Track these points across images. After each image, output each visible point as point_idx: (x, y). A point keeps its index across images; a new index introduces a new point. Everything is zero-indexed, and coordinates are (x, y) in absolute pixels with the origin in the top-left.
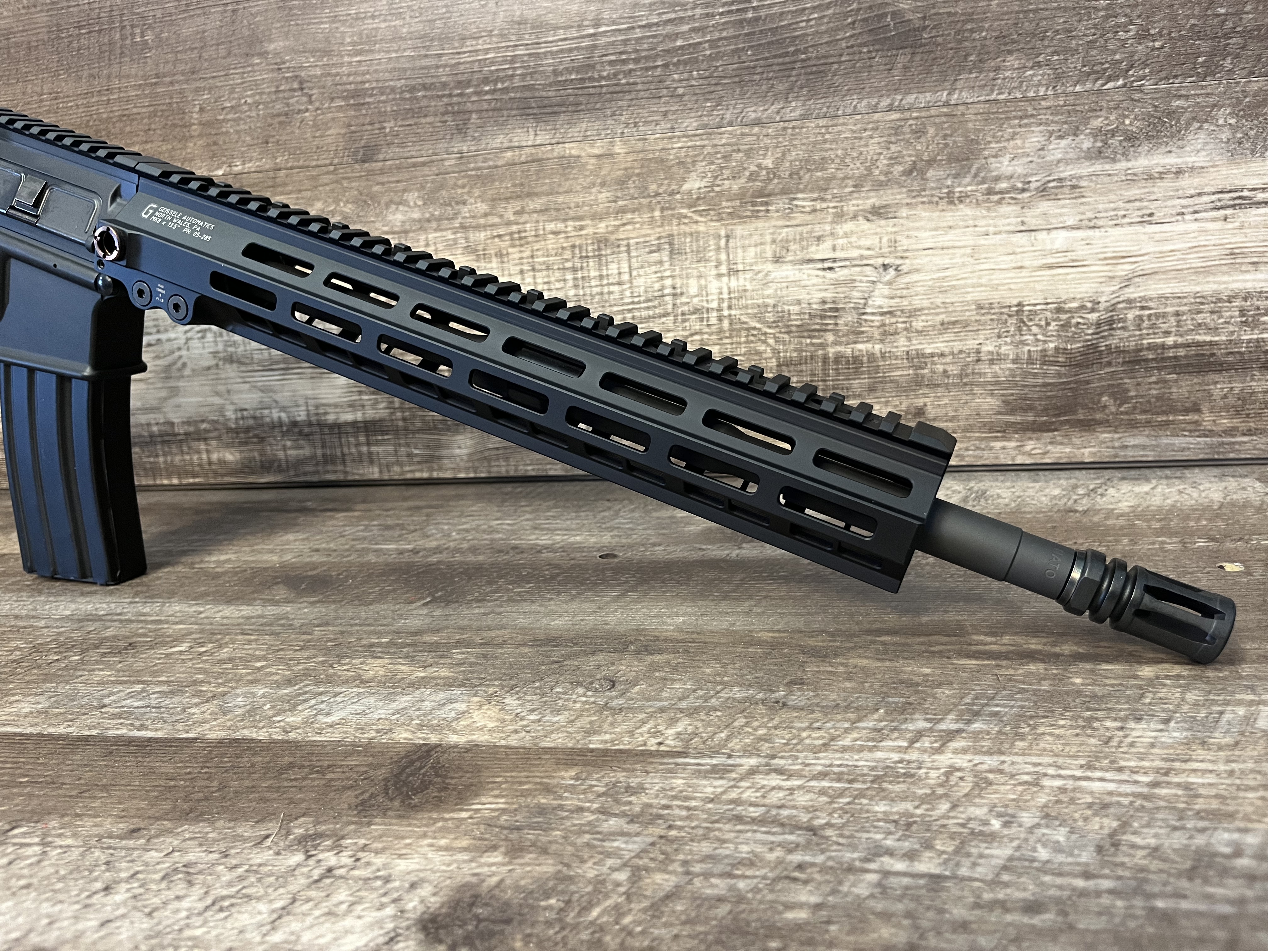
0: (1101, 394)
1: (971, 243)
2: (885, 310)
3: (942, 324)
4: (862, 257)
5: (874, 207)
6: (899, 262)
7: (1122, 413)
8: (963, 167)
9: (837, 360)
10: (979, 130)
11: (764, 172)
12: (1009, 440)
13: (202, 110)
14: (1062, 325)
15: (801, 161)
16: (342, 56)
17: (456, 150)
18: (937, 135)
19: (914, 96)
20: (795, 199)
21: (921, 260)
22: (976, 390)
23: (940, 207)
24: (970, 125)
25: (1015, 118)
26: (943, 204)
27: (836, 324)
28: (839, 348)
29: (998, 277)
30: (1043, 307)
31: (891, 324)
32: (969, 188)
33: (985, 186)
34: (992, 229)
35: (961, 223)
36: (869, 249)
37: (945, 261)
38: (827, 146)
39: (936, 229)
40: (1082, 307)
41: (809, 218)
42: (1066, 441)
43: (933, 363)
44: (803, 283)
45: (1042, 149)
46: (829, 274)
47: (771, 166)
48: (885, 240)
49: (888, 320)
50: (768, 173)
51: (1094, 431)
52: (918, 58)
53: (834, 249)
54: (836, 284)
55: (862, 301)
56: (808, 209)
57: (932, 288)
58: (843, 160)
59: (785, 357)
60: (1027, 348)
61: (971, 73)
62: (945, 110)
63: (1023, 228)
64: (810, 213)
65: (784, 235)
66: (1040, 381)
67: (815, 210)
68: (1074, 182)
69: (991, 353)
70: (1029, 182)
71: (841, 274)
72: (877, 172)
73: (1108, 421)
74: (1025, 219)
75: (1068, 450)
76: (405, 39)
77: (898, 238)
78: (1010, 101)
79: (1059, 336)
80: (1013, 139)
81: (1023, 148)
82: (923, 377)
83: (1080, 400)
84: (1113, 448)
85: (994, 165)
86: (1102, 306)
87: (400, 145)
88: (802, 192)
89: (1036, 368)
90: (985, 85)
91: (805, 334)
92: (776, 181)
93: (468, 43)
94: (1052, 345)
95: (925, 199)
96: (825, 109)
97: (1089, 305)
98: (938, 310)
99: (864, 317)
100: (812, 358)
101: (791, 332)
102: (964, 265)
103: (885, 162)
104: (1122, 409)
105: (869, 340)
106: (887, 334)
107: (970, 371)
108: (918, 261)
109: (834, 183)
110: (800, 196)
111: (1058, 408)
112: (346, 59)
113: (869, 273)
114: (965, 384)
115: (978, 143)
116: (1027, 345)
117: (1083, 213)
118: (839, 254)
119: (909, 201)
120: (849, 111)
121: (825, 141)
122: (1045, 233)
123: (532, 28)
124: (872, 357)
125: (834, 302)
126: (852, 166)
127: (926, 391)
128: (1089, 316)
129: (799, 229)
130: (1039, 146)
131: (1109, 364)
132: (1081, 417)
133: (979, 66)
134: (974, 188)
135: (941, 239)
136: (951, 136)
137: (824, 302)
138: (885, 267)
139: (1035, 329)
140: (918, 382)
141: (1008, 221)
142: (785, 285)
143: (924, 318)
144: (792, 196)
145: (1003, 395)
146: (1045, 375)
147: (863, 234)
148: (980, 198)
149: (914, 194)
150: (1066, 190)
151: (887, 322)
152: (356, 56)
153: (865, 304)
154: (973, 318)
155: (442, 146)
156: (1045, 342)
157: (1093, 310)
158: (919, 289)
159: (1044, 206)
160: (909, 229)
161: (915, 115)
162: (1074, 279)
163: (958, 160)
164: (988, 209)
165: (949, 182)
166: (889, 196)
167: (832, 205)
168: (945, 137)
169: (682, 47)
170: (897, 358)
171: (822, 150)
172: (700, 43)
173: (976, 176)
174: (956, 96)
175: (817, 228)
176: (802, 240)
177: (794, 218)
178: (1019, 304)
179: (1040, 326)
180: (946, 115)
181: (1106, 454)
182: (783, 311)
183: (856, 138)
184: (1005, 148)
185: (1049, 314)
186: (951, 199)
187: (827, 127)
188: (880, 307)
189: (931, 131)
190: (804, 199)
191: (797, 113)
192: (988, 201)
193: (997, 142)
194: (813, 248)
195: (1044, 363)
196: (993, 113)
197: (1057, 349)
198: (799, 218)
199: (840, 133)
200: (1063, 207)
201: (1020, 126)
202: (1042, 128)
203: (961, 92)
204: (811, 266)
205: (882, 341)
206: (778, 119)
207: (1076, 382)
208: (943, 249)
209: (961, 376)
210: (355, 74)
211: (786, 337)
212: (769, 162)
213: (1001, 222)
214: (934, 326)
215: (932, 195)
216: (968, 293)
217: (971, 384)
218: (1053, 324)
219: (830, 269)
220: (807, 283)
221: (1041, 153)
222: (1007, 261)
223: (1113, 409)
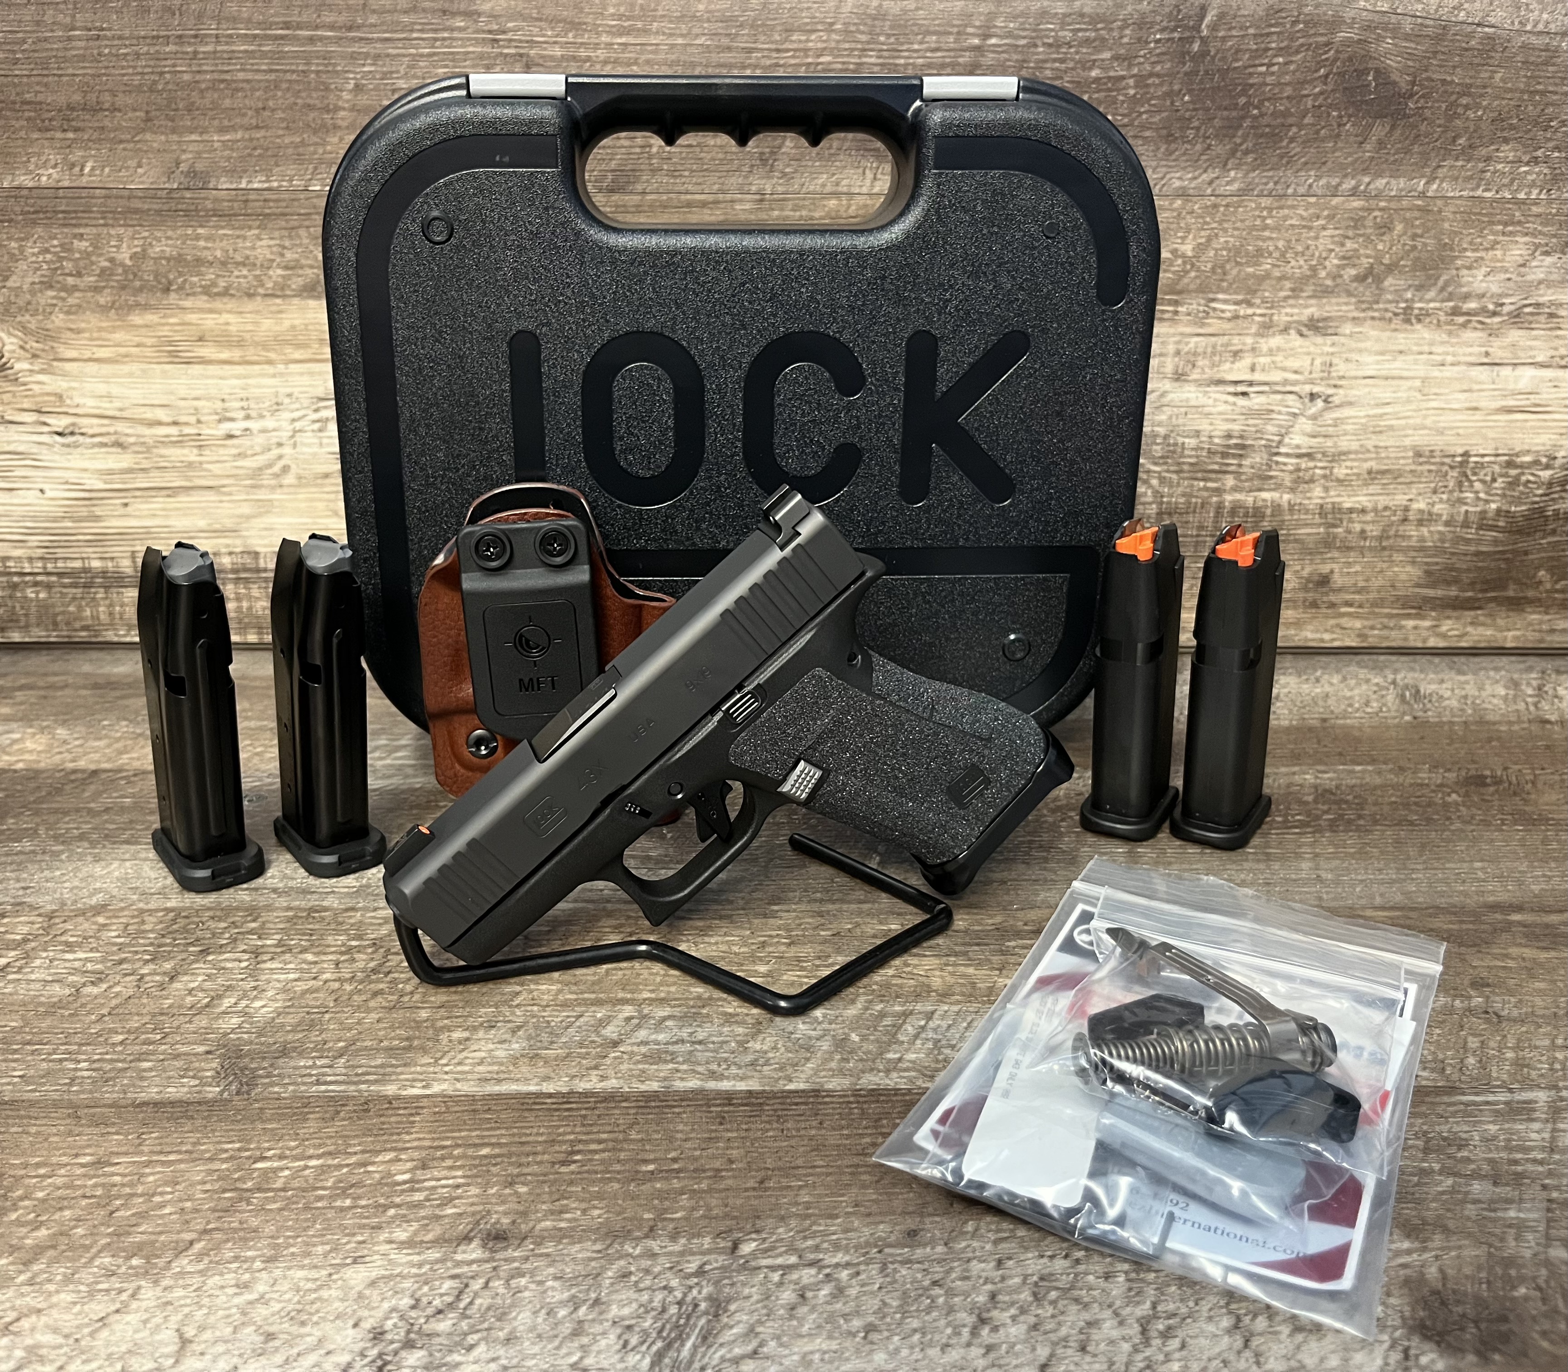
0: (1538, 568)
1: (1422, 374)
2: (1304, 451)
3: (1370, 472)
4: (1286, 382)
5: (1311, 319)
6: (1330, 391)
7: (1557, 591)
8: (1429, 277)
9: (1233, 512)
10: (1455, 233)
11: (1180, 261)
12: (1423, 618)
13: (358, 88)
14: (1510, 483)
15: (1229, 250)
16: (598, 34)
17: (754, 188)
18: (1405, 233)
19: (1384, 181)
20: (1213, 300)
21: (1357, 392)
22: (1398, 557)
23: (1393, 326)
24: (1446, 225)
25: (1499, 223)
26: (1397, 322)
27: (1240, 465)
28: (1238, 496)
29: (1446, 419)
30: (1492, 459)
31: (1307, 470)
32: (1432, 305)
33: (1451, 304)
34: (1449, 359)
35: (1415, 348)
36: (1296, 372)
37: (1387, 396)
38: (1267, 234)
39: (1382, 353)
40: (1536, 462)
41: (1227, 326)
42: (1489, 621)
43: (1351, 521)
44: (1206, 410)
45: (1523, 265)
46: (1241, 401)
47: (1190, 254)
48: (1318, 362)
49: (1304, 463)
50: (1184, 263)
51: (1523, 611)
52: (1398, 132)
53: (1253, 369)
54: (1249, 413)
55: (1277, 438)
56: (1228, 315)
57: (1364, 428)
58: (1283, 255)
59: (1169, 503)
60: (1465, 508)
61: (1457, 159)
62: (1420, 203)
63: (1486, 360)
64: (1229, 320)
65: (1192, 345)
66: (1473, 549)
67: (1236, 317)
68: (1553, 310)
69: (1421, 511)
70: (1502, 305)
71: (1257, 401)
72: (1323, 274)
73: (1539, 600)
74: (1490, 350)
75: (1489, 633)
76: (700, 20)
77: (1335, 361)
78: (1495, 200)
79: (1504, 496)
80: (1492, 248)
81: (1502, 261)
82: (1335, 538)
83: (1514, 574)
84: (1540, 631)
85: (1465, 280)
86: (1558, 463)
87: (672, 173)
88: (1224, 291)
89: (1471, 533)
90: (1471, 178)
91: (1199, 475)
92: (1193, 274)
93: (794, 38)
94: (1494, 506)
95: (1376, 314)
96: (1271, 185)
97: (1544, 460)
98: (1368, 455)
99: (1275, 458)
100: (1203, 505)
101: (1181, 471)
102: (1409, 401)
103: (1336, 262)
104: (1558, 587)
105: (1278, 487)
106: (1301, 481)
107: (1392, 533)
108: (1354, 392)
109: (1267, 284)
110: (1221, 296)
111: (1487, 582)
112: (605, 38)
113: (1290, 403)
114: (1384, 548)
115: (1452, 249)
116: (1466, 504)
117: (1556, 349)
118: (1257, 376)
119: (1356, 314)
120: (1302, 190)
121: (1265, 227)
122: (1510, 368)
123: (892, 27)
124: (1277, 508)
125: (1241, 437)
126: (1293, 263)
127: (1336, 554)
128: (1541, 473)
129: (1213, 339)
130: (1521, 261)
131: (1554, 532)
132: (1511, 593)
133: (1468, 151)
134: (1437, 305)
135: (1387, 366)
136: (1422, 236)
137: (1229, 436)
138: (1313, 396)
139: (1478, 486)
140: (1328, 543)
141: (1470, 350)
142: (1183, 410)
143: (1349, 464)
144: (1211, 296)
145: (1427, 564)
146: (1479, 542)
147: (1292, 353)
148: (1443, 318)
149: (1364, 306)
150: (1542, 318)
151: (1303, 466)
152: (621, 35)
153: (1280, 442)
154: (1408, 468)
155: (734, 181)
156: (1487, 502)
157: (1547, 467)
158: (1349, 427)
159: (1515, 335)
160: (1351, 351)
161: (1382, 204)
162: (1532, 428)
163: (1424, 269)
164: (1450, 333)
165: (1409, 295)
166: (1334, 307)
167: (1259, 311)
168: (1414, 237)
169: (1097, 80)
170: (1307, 512)
171: (1258, 238)
172: (1123, 78)
173: (1443, 289)
174: (1435, 186)
175: (1236, 340)
176: (1214, 354)
177: (1209, 325)
178: (1466, 454)
179: (1483, 482)
180: (1419, 209)
181: (1530, 638)
182: (1176, 444)
183: (1304, 227)
184: (1482, 258)
185: (1497, 468)
186: (1408, 316)
187: (1270, 209)
188: (1298, 447)
189: (1399, 227)
190: (1225, 302)
191: (1236, 186)
192: (1451, 323)
193: (1474, 250)
194: (1227, 366)
195: (1480, 527)
196: (1475, 214)
197: (1499, 511)
198: (1215, 324)
199: (1286, 218)
200: (1535, 338)
201: (1504, 234)
202: (1527, 239)
203: (1442, 182)
204: (1221, 388)
205: (1292, 490)
206: (1209, 191)
207: (1513, 551)
208: (1387, 378)
209: (1380, 538)
210: (616, 62)
211: (1174, 476)
212: (1188, 249)
213: (1461, 350)
214: (1358, 475)
215: (1386, 310)
216: (1406, 436)
217: (1391, 548)
218: (1500, 480)
219: (1244, 394)
220: (1213, 410)
221: (1522, 269)
222: (1460, 400)
223: (1548, 586)
